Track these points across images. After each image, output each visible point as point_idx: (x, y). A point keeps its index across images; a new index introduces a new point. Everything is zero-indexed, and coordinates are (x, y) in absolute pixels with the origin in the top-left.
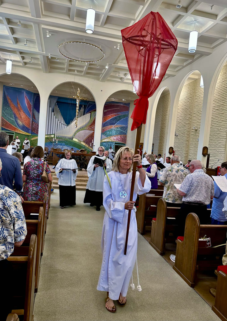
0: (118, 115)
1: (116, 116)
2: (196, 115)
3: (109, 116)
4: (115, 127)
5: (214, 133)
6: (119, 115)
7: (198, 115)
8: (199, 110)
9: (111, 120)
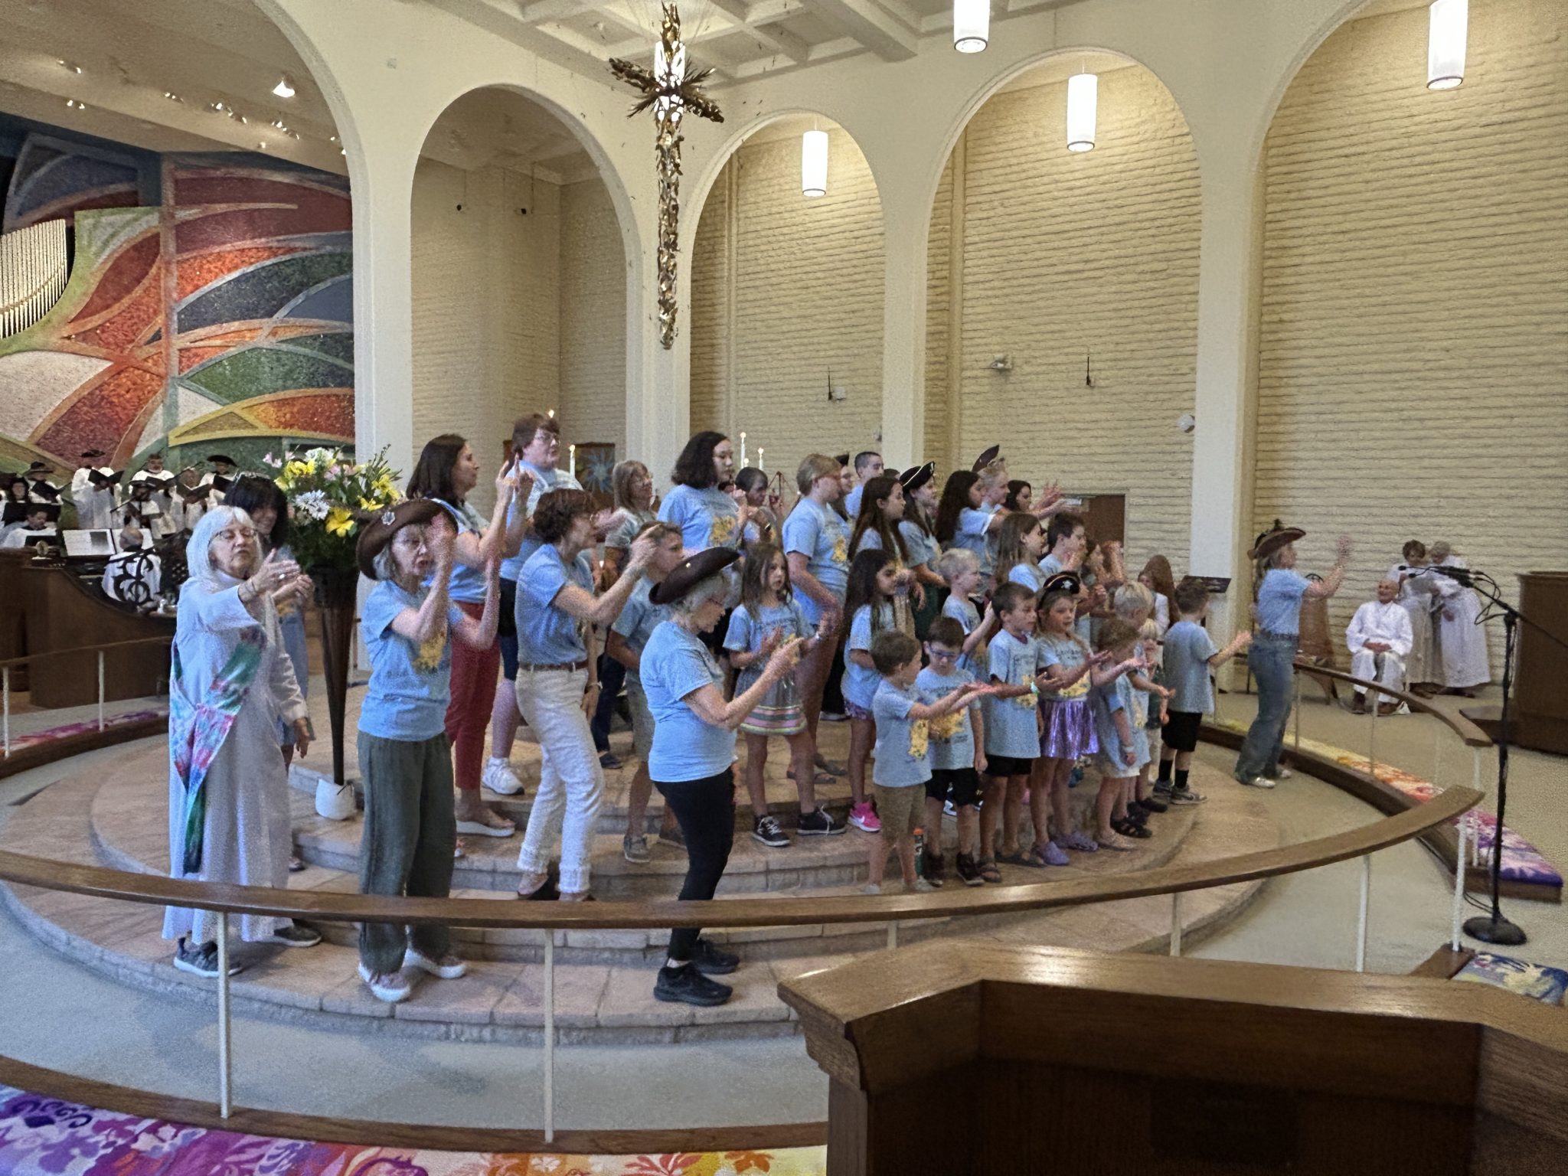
0: (292, 250)
1: (274, 260)
2: (990, 293)
3: (220, 256)
4: (274, 333)
5: (1145, 388)
6: (297, 255)
7: (1007, 291)
8: (1006, 266)
9: (237, 280)
